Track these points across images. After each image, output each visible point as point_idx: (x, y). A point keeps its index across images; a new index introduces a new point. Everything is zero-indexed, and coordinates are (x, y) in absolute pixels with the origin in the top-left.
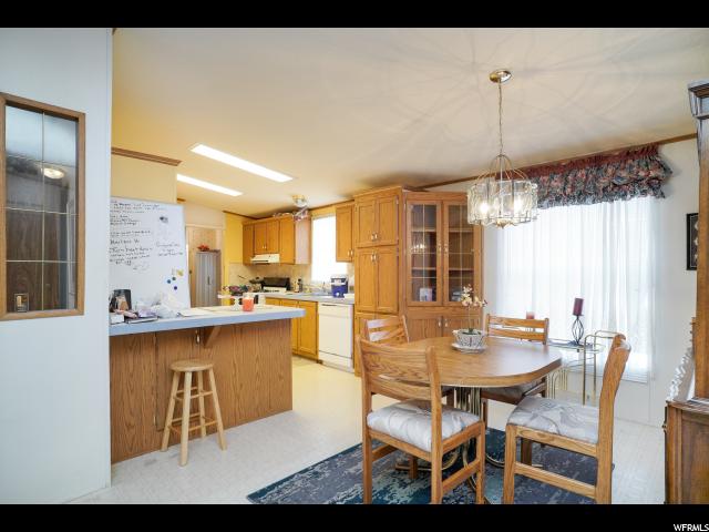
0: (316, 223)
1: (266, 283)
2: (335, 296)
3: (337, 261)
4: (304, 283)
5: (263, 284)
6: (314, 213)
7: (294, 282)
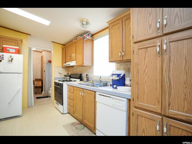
0: (96, 42)
1: (72, 76)
2: (113, 87)
3: (110, 62)
4: (89, 77)
5: (70, 77)
6: (95, 36)
7: (84, 75)
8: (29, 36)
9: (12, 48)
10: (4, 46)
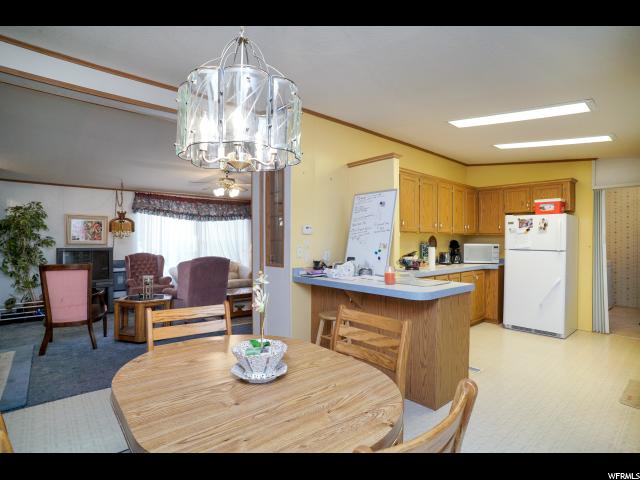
8: (593, 162)
9: (548, 202)
10: (536, 201)
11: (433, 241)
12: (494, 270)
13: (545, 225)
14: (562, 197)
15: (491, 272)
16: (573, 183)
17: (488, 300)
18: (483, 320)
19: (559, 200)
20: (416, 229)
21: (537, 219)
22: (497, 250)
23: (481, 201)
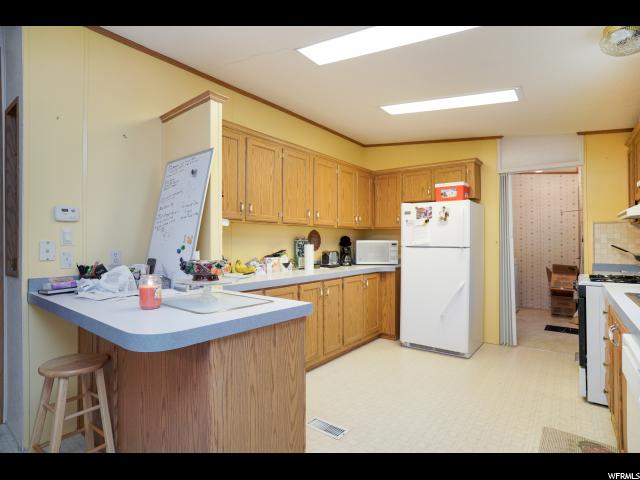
8: (499, 140)
9: (450, 187)
10: (437, 186)
11: (314, 238)
12: (391, 273)
13: (447, 214)
14: (466, 181)
15: (388, 276)
16: (478, 165)
17: (385, 310)
18: (380, 336)
19: (462, 183)
20: (274, 218)
21: (436, 207)
22: (396, 248)
23: (377, 188)
